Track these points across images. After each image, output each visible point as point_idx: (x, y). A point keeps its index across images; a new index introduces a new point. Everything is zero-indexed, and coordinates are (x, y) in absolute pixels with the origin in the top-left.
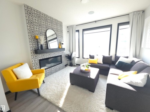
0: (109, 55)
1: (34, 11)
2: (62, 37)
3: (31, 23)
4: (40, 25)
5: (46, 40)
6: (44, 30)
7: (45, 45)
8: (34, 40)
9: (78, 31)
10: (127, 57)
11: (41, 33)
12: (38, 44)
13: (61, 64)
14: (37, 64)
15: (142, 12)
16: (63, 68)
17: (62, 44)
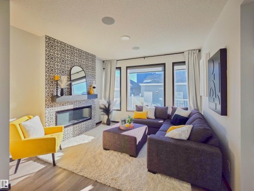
0: (165, 106)
1: (58, 43)
2: (94, 77)
3: (52, 58)
4: (63, 61)
5: (69, 82)
6: (68, 68)
7: (68, 88)
8: (52, 82)
9: (120, 68)
10: (187, 109)
11: (63, 72)
12: (57, 87)
13: (89, 121)
14: (52, 118)
15: (198, 51)
16: (92, 128)
17: (94, 87)
